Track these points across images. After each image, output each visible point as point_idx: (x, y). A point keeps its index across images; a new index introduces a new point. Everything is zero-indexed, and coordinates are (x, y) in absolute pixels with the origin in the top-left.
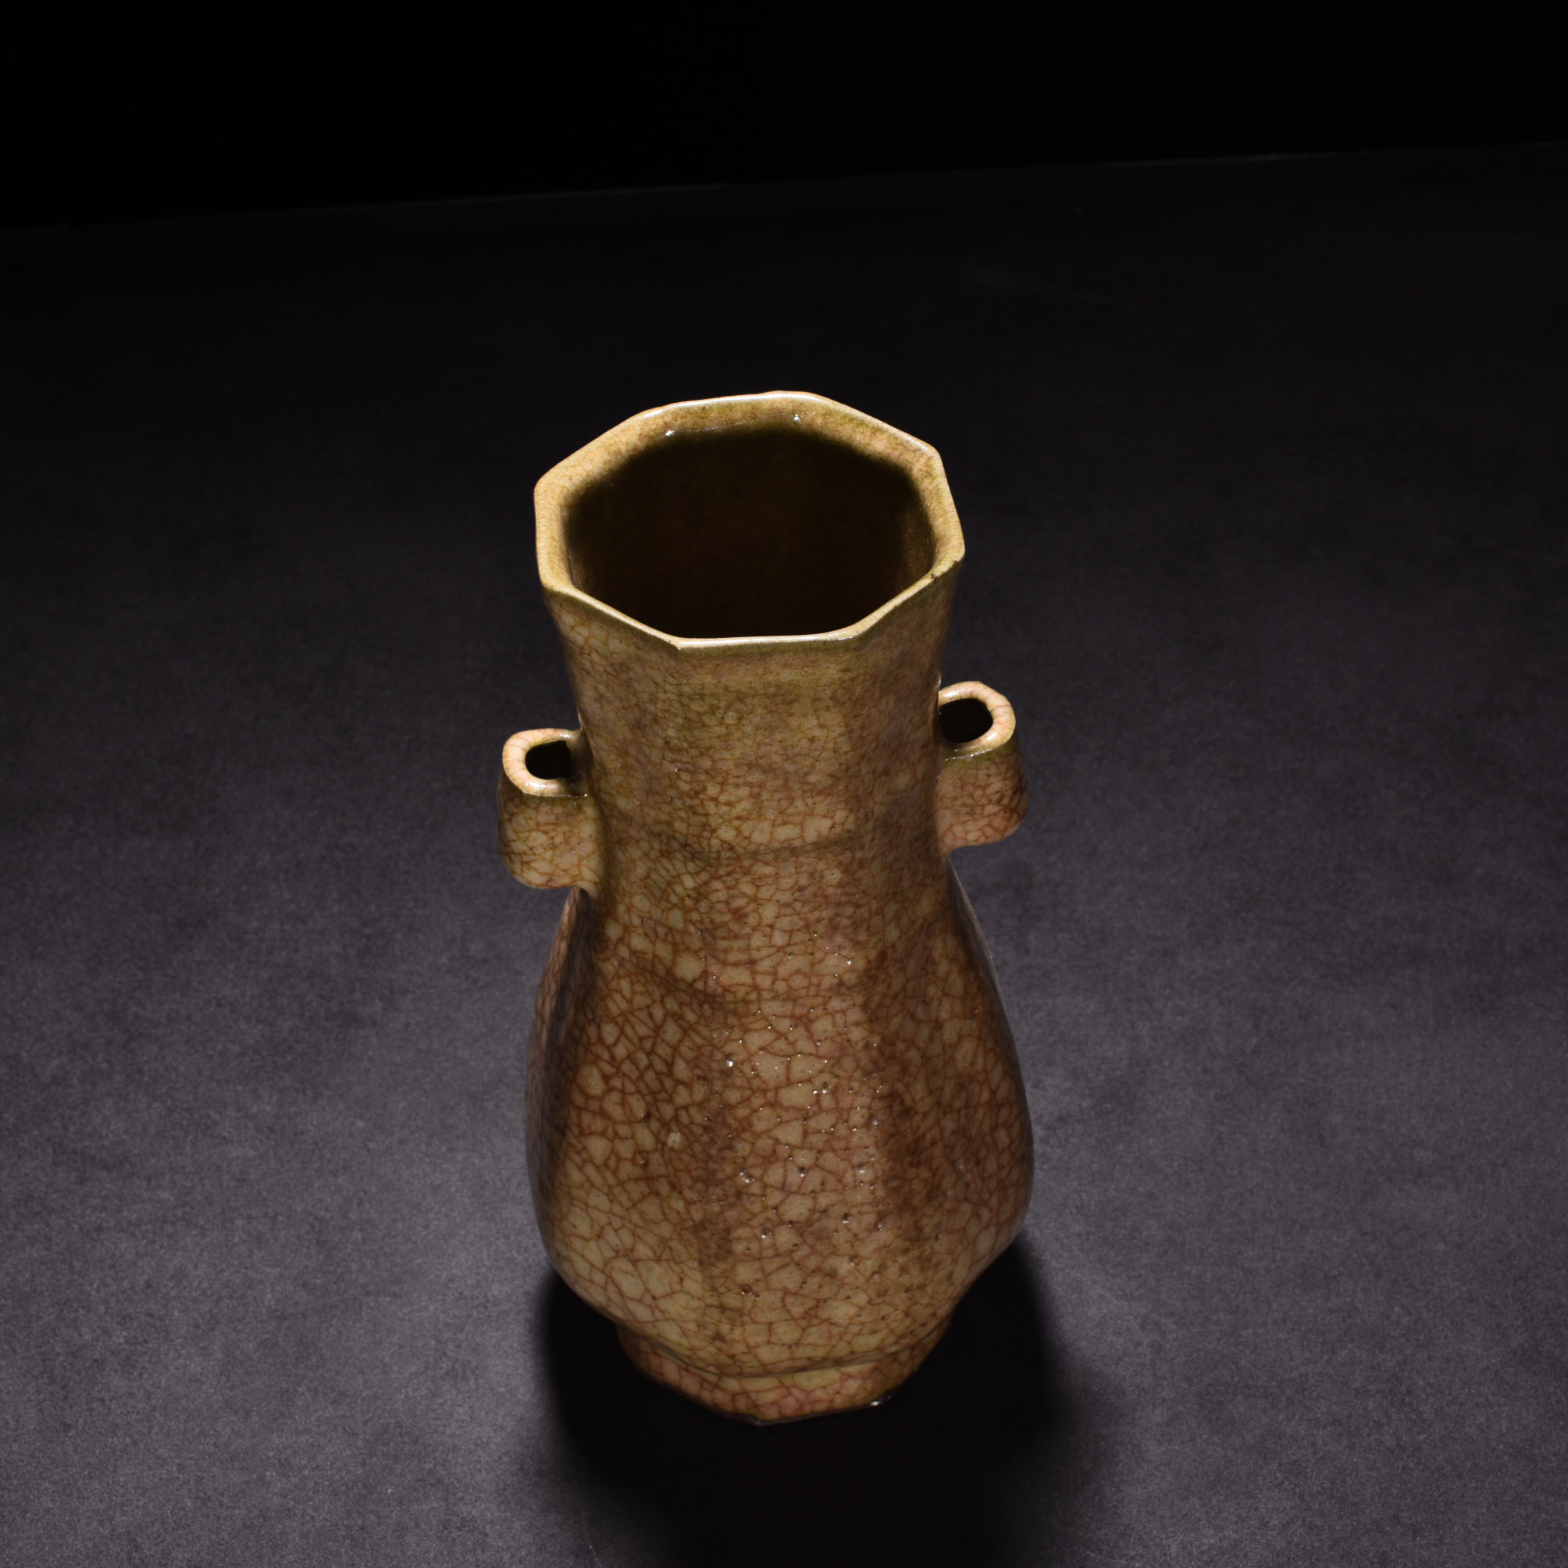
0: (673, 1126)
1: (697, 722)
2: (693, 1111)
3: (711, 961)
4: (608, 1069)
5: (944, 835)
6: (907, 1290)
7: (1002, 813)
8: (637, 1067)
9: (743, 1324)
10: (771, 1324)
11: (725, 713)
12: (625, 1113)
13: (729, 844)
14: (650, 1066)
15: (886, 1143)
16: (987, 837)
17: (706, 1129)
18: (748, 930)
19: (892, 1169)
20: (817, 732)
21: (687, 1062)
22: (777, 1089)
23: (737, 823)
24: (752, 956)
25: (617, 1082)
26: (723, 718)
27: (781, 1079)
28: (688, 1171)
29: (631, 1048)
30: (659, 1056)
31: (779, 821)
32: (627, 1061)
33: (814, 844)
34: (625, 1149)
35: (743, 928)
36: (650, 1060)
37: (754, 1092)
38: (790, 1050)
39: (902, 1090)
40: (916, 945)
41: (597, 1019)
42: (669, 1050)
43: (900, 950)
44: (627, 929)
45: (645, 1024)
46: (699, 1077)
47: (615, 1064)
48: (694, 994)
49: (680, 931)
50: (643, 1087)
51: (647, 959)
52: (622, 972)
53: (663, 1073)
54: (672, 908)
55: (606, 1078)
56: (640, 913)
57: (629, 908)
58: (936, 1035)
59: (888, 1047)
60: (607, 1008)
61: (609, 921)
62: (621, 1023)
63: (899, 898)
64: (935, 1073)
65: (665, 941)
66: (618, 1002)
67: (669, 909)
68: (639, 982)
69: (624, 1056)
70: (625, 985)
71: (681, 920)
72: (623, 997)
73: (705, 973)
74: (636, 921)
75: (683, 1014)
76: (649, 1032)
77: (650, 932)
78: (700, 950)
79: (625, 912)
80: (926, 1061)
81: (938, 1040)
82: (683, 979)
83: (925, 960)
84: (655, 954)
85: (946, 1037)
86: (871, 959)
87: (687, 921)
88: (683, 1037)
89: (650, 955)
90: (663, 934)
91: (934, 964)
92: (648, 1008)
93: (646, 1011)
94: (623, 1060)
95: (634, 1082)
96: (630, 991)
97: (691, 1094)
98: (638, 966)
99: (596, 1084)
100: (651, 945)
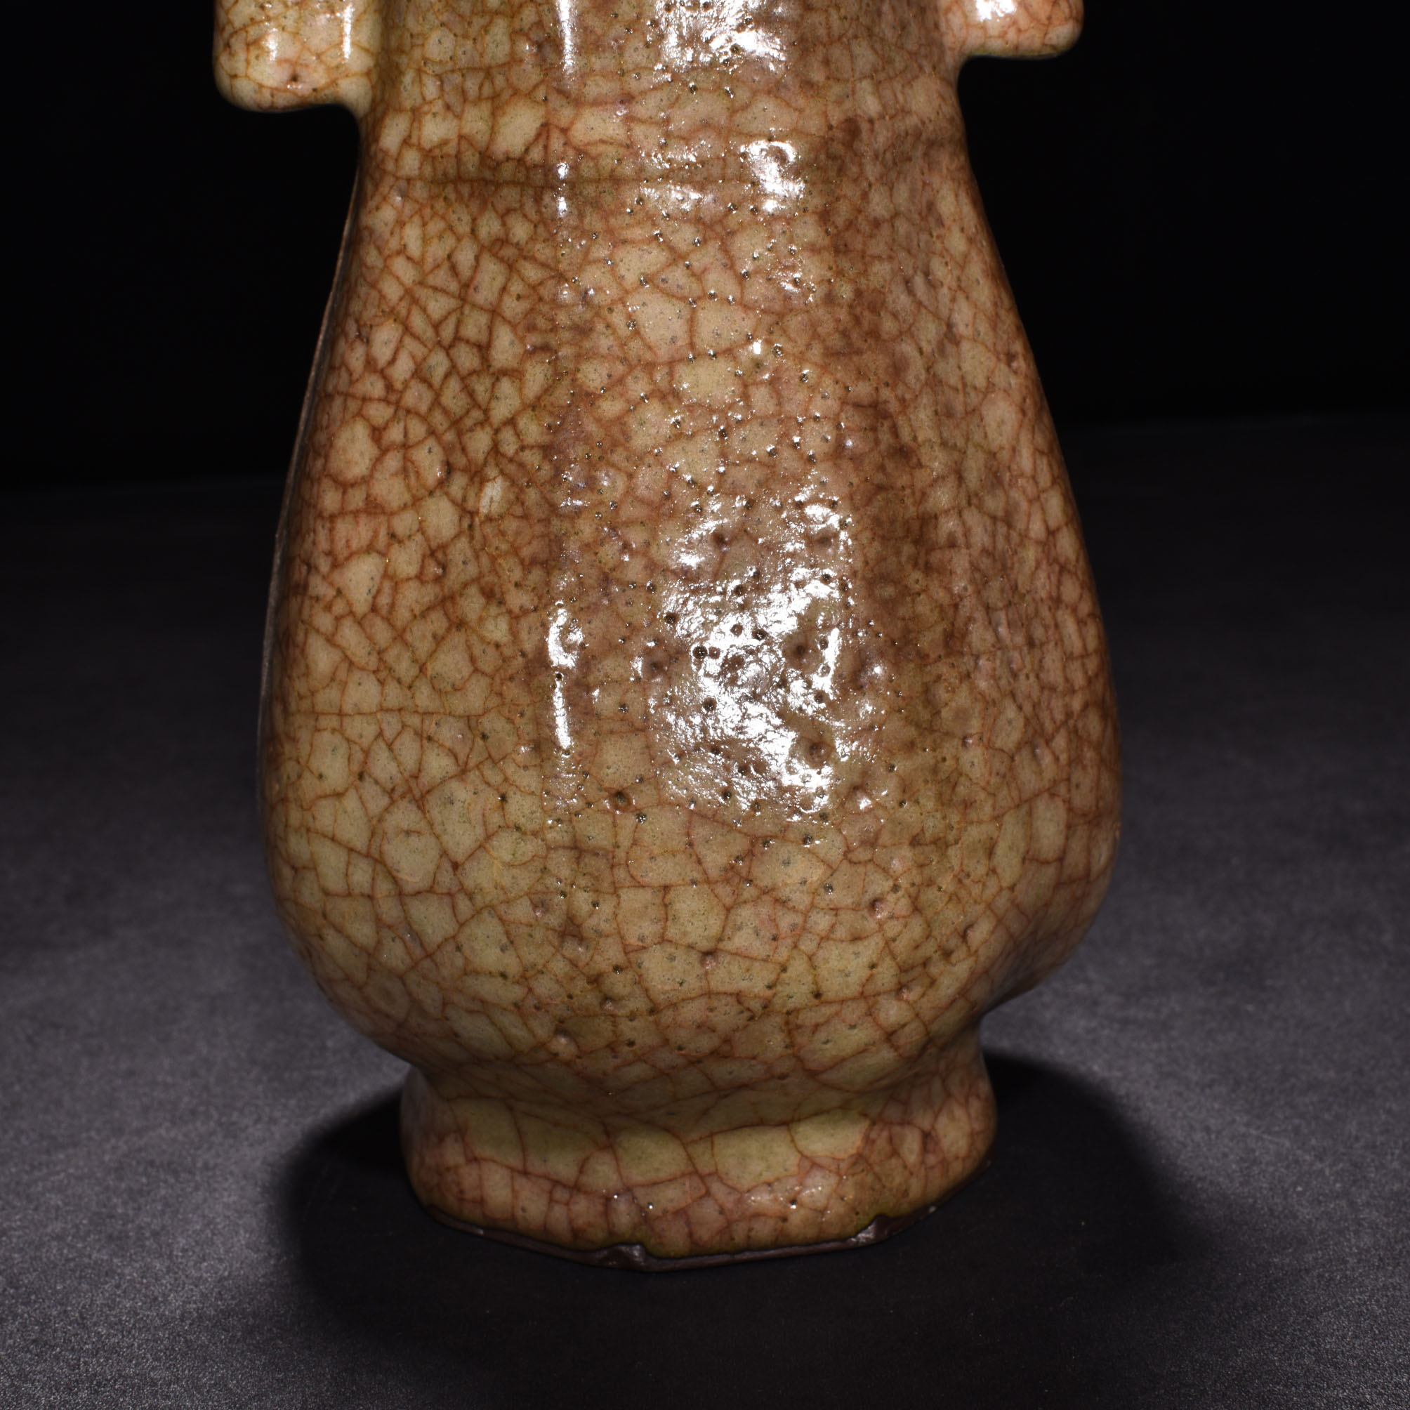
0: (491, 472)
2: (524, 422)
3: (556, 101)
4: (379, 413)
5: (948, 10)
6: (915, 842)
8: (430, 386)
9: (615, 890)
10: (666, 888)
12: (408, 487)
14: (453, 369)
15: (869, 501)
16: (1019, 31)
17: (547, 450)
18: (619, 29)
19: (881, 559)
21: (514, 326)
22: (671, 364)
24: (626, 87)
25: (395, 434)
27: (679, 343)
28: (515, 551)
29: (420, 351)
30: (467, 342)
32: (413, 383)
34: (406, 561)
35: (611, 25)
36: (451, 360)
37: (631, 368)
38: (693, 288)
39: (893, 406)
40: (909, 159)
41: (365, 331)
42: (483, 319)
43: (882, 137)
44: (416, 115)
45: (444, 291)
46: (536, 350)
47: (393, 398)
48: (527, 177)
49: (504, 65)
50: (438, 419)
51: (449, 155)
52: (408, 211)
53: (473, 372)
54: (491, 22)
55: (377, 433)
56: (438, 69)
57: (419, 72)
58: (950, 348)
59: (866, 313)
60: (382, 297)
61: (388, 121)
62: (404, 312)
63: (878, 46)
64: (950, 414)
65: (480, 99)
66: (400, 273)
67: (486, 29)
68: (435, 214)
69: (408, 375)
70: (412, 235)
71: (506, 39)
72: (409, 258)
73: (545, 129)
74: (431, 89)
75: (507, 235)
76: (451, 303)
77: (453, 99)
78: (536, 87)
79: (413, 82)
80: (934, 382)
81: (952, 361)
82: (508, 159)
83: (924, 204)
84: (461, 137)
85: (967, 366)
86: (834, 123)
87: (516, 34)
88: (508, 280)
89: (454, 143)
90: (476, 88)
91: (940, 222)
92: (449, 257)
93: (446, 265)
94: (406, 384)
95: (424, 419)
96: (419, 242)
97: (520, 390)
98: (433, 181)
99: (362, 454)
100: (455, 122)
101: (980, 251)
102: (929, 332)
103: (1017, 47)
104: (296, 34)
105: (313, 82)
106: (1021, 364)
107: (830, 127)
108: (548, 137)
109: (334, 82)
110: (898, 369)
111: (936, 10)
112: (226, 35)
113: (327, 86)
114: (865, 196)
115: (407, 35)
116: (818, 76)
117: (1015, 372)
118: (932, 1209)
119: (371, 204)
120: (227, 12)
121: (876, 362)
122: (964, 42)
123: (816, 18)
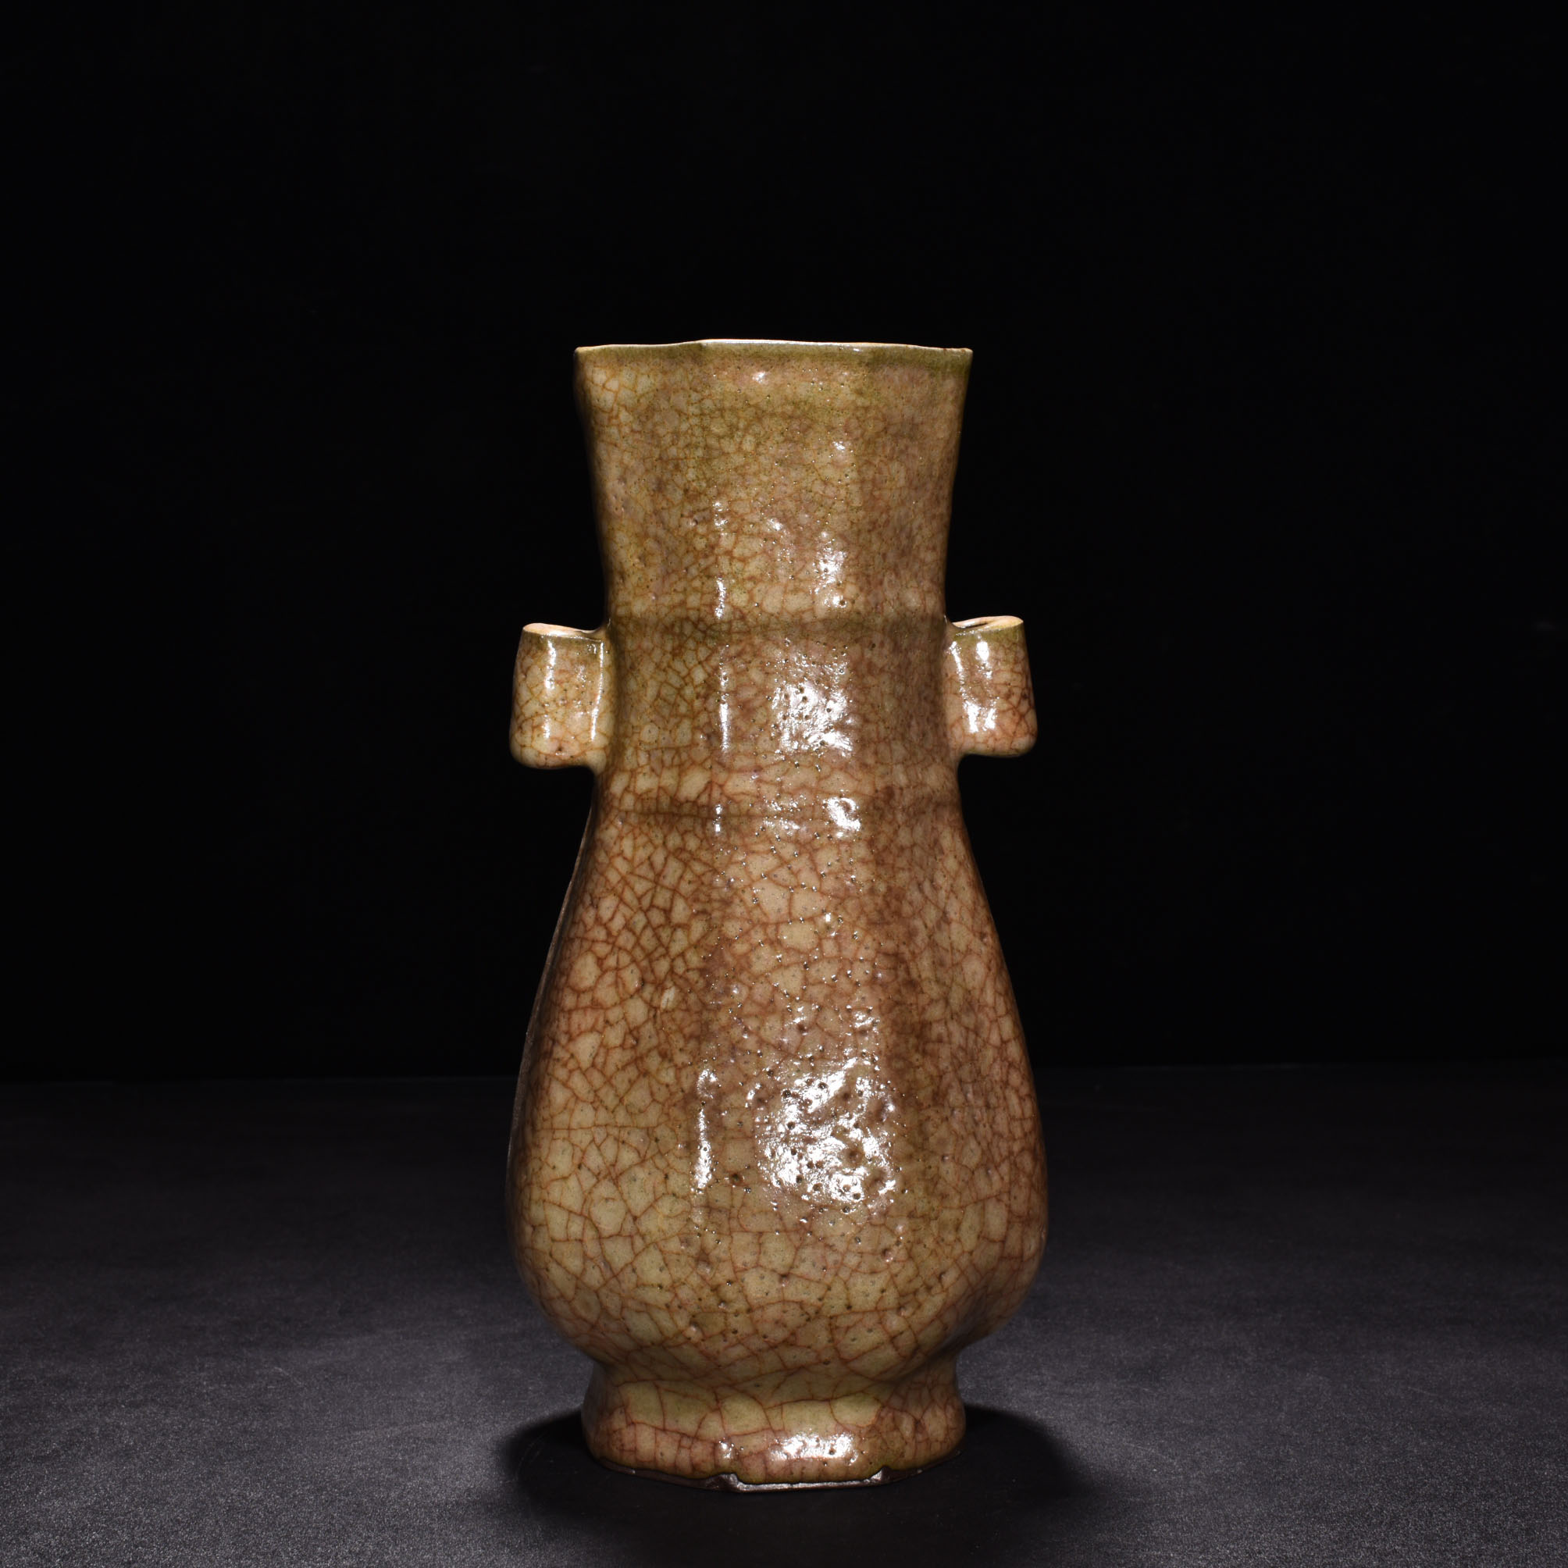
0: (669, 984)
1: (717, 449)
2: (689, 955)
3: (717, 768)
4: (602, 949)
5: (953, 726)
6: (911, 1215)
7: (1010, 712)
8: (634, 933)
9: (731, 1232)
10: (761, 1234)
11: (744, 436)
12: (618, 993)
13: (741, 611)
14: (648, 923)
15: (890, 1011)
16: (996, 739)
17: (702, 971)
18: (755, 729)
19: (896, 1045)
20: (829, 473)
21: (686, 899)
22: (777, 924)
23: (749, 585)
24: (758, 763)
25: (611, 962)
26: (741, 443)
27: (783, 912)
28: (680, 1030)
29: (629, 913)
30: (658, 908)
31: (791, 587)
32: (624, 932)
33: (824, 621)
34: (614, 1037)
35: (751, 726)
36: (647, 918)
37: (754, 926)
38: (791, 881)
39: (907, 956)
40: (924, 813)
41: (595, 901)
42: (668, 895)
43: (907, 799)
44: (633, 774)
45: (645, 878)
46: (698, 913)
47: (611, 940)
48: (698, 812)
49: (687, 746)
50: (638, 953)
51: (651, 798)
52: (625, 830)
53: (661, 926)
54: (680, 722)
55: (600, 961)
56: (647, 747)
57: (636, 748)
58: (944, 926)
59: (893, 901)
60: (607, 880)
61: (615, 777)
62: (620, 890)
63: (907, 745)
64: (942, 964)
65: (672, 766)
66: (619, 867)
67: (677, 725)
68: (641, 833)
69: (621, 927)
70: (627, 845)
71: (689, 731)
72: (625, 858)
73: (710, 785)
74: (643, 759)
75: (685, 845)
76: (650, 885)
77: (656, 765)
78: (706, 760)
79: (632, 755)
80: (933, 944)
81: (945, 934)
82: (687, 801)
83: (932, 839)
84: (660, 788)
85: (954, 937)
86: (879, 789)
87: (695, 729)
88: (684, 872)
89: (655, 791)
90: (670, 759)
91: (942, 852)
92: (649, 858)
93: (647, 862)
94: (619, 932)
95: (629, 953)
96: (631, 849)
97: (688, 936)
98: (642, 813)
99: (590, 974)
100: (657, 779)
101: (966, 871)
102: (932, 915)
103: (994, 750)
104: (562, 723)
105: (571, 752)
106: (989, 939)
107: (876, 791)
108: (711, 790)
109: (584, 753)
110: (911, 934)
111: (945, 725)
112: (519, 721)
113: (579, 755)
114: (896, 832)
115: (630, 727)
116: (870, 761)
117: (985, 944)
118: (920, 1471)
119: (603, 826)
120: (521, 708)
121: (898, 930)
122: (962, 745)
123: (871, 727)
